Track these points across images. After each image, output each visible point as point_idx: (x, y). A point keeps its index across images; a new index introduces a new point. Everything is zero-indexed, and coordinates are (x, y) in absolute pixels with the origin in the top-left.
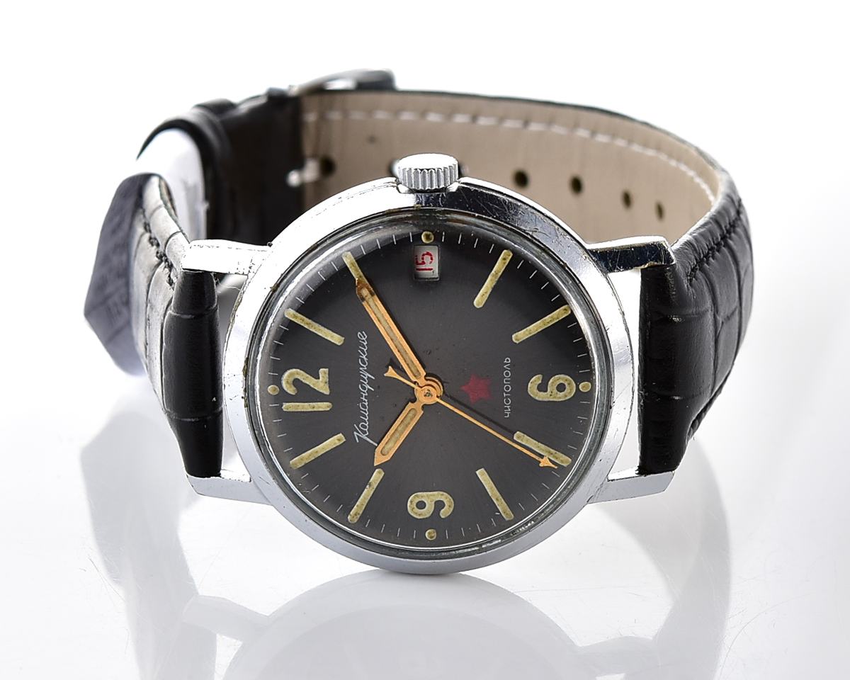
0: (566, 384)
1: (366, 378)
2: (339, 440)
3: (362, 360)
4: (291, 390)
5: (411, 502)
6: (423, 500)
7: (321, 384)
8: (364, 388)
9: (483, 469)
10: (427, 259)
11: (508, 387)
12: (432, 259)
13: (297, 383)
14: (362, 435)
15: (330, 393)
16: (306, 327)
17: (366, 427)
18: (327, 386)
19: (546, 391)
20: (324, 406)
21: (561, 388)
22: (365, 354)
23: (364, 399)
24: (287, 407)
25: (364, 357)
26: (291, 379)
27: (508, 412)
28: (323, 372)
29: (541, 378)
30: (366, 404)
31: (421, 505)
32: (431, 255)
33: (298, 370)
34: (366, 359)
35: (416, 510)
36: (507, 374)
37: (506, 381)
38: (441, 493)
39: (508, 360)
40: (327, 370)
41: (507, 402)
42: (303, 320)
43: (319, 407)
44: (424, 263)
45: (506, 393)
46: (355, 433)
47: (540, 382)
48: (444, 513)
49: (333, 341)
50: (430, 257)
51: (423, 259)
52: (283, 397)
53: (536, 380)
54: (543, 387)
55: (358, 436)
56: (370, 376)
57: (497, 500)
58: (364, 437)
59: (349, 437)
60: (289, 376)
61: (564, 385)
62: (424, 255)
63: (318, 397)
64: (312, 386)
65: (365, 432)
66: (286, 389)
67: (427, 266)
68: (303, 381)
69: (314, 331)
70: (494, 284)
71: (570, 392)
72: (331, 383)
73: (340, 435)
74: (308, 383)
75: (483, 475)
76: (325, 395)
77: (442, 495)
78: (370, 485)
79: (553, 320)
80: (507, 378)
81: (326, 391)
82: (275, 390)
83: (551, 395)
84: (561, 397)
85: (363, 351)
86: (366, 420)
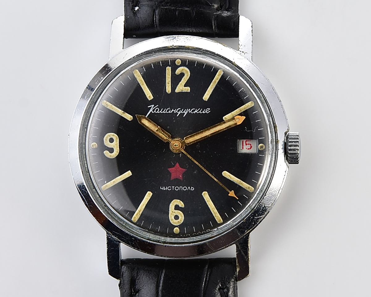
0: (179, 220)
1: (184, 112)
2: (150, 97)
3: (194, 110)
4: (178, 72)
5: (114, 135)
6: (114, 141)
7: (181, 88)
8: (178, 111)
9: (131, 174)
10: (249, 146)
11: (177, 189)
12: (249, 149)
13: (182, 75)
14: (152, 109)
15: (176, 93)
16: (213, 81)
17: (157, 111)
18: (180, 91)
19: (175, 209)
20: (169, 89)
21: (176, 217)
22: (198, 112)
23: (173, 110)
24: (169, 70)
25: (196, 111)
26: (184, 72)
27: (164, 189)
28: (188, 89)
29: (182, 207)
30: (169, 112)
31: (111, 140)
32: (250, 149)
33: (189, 76)
34: (195, 112)
35: (109, 138)
36: (185, 188)
37: (181, 188)
38: (118, 151)
39: (193, 189)
40: (189, 91)
41: (169, 188)
42: (217, 79)
43: (168, 87)
44: (246, 145)
45: (174, 188)
46: (153, 106)
47: (180, 206)
48: (107, 153)
49: (205, 95)
50: (249, 148)
51: (249, 144)
52: (174, 67)
53: (181, 204)
54: (177, 207)
55: (151, 107)
56: (185, 114)
57: (114, 182)
58: (151, 110)
59: (151, 102)
60: (186, 70)
61: (178, 219)
62: (250, 144)
63: (174, 87)
64: (180, 83)
65: (153, 110)
66: (179, 68)
67: (245, 147)
68: (183, 78)
69: (211, 85)
70: (235, 182)
71: (174, 223)
72: (182, 94)
73: (152, 98)
74: (182, 81)
75: (128, 174)
76: (175, 90)
77: (117, 152)
78: (124, 113)
79: (215, 214)
80: (183, 188)
81: (177, 90)
82: (179, 63)
83: (172, 212)
84: (171, 217)
85: (199, 111)
86: (161, 112)
